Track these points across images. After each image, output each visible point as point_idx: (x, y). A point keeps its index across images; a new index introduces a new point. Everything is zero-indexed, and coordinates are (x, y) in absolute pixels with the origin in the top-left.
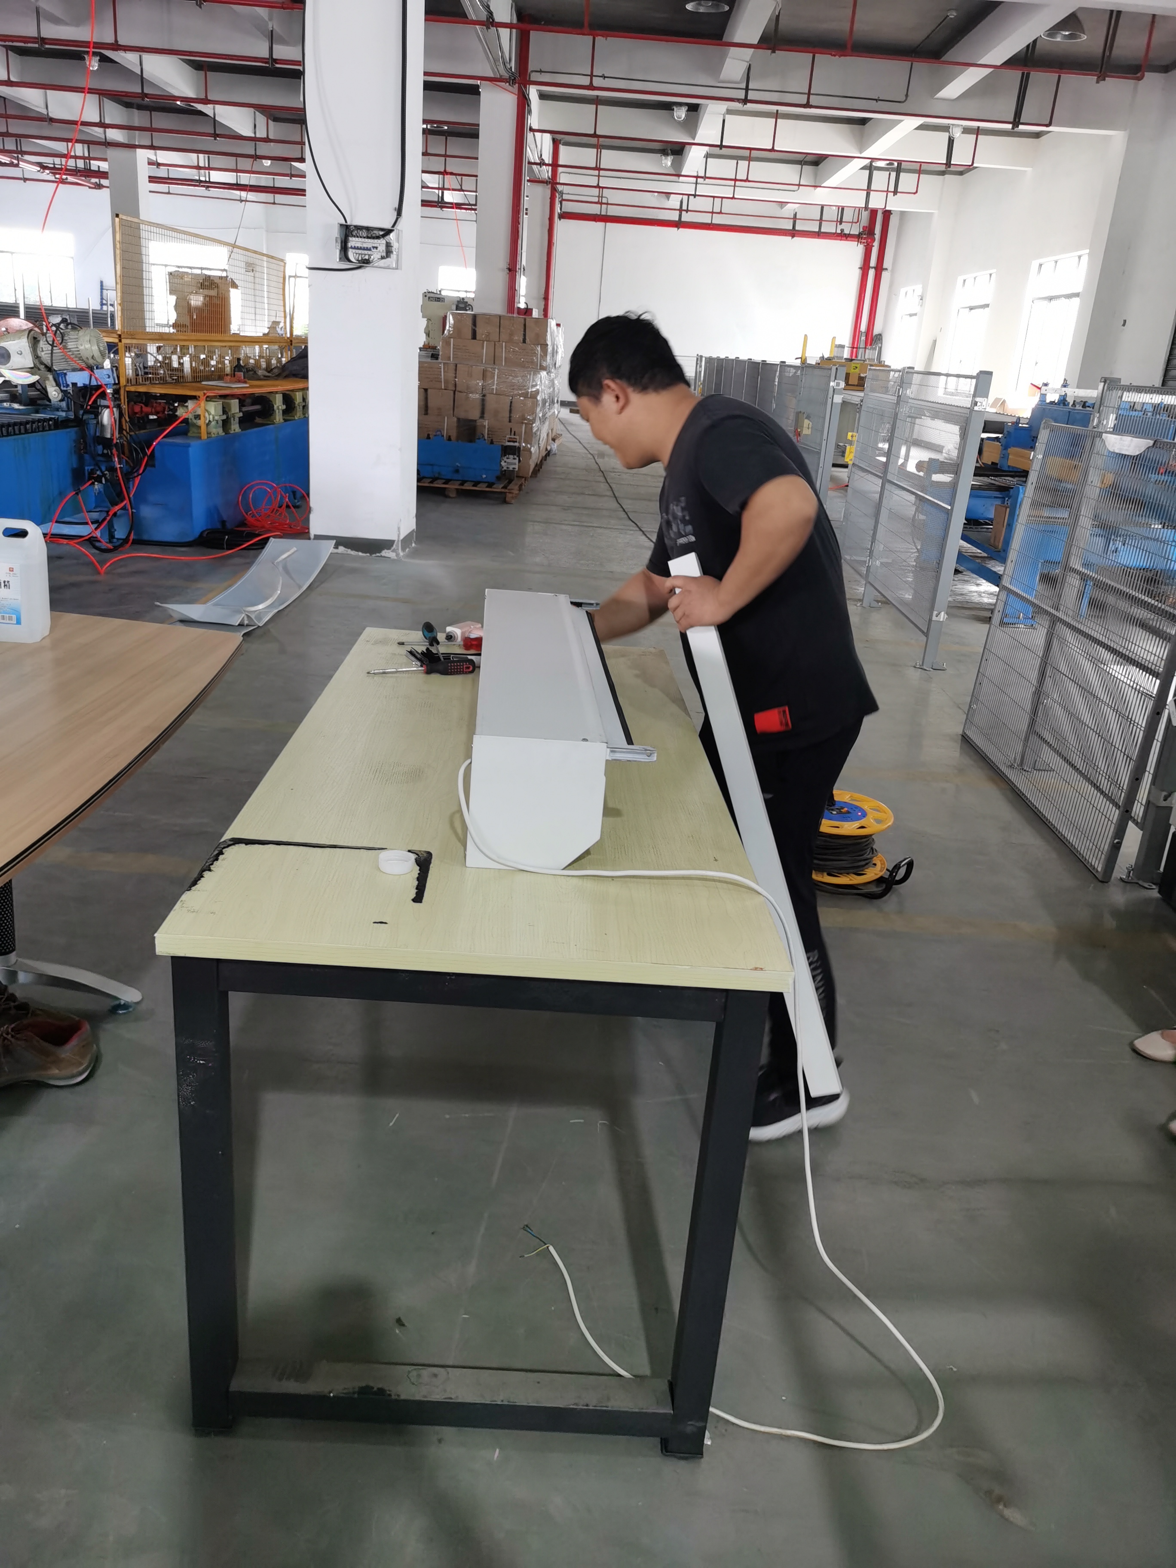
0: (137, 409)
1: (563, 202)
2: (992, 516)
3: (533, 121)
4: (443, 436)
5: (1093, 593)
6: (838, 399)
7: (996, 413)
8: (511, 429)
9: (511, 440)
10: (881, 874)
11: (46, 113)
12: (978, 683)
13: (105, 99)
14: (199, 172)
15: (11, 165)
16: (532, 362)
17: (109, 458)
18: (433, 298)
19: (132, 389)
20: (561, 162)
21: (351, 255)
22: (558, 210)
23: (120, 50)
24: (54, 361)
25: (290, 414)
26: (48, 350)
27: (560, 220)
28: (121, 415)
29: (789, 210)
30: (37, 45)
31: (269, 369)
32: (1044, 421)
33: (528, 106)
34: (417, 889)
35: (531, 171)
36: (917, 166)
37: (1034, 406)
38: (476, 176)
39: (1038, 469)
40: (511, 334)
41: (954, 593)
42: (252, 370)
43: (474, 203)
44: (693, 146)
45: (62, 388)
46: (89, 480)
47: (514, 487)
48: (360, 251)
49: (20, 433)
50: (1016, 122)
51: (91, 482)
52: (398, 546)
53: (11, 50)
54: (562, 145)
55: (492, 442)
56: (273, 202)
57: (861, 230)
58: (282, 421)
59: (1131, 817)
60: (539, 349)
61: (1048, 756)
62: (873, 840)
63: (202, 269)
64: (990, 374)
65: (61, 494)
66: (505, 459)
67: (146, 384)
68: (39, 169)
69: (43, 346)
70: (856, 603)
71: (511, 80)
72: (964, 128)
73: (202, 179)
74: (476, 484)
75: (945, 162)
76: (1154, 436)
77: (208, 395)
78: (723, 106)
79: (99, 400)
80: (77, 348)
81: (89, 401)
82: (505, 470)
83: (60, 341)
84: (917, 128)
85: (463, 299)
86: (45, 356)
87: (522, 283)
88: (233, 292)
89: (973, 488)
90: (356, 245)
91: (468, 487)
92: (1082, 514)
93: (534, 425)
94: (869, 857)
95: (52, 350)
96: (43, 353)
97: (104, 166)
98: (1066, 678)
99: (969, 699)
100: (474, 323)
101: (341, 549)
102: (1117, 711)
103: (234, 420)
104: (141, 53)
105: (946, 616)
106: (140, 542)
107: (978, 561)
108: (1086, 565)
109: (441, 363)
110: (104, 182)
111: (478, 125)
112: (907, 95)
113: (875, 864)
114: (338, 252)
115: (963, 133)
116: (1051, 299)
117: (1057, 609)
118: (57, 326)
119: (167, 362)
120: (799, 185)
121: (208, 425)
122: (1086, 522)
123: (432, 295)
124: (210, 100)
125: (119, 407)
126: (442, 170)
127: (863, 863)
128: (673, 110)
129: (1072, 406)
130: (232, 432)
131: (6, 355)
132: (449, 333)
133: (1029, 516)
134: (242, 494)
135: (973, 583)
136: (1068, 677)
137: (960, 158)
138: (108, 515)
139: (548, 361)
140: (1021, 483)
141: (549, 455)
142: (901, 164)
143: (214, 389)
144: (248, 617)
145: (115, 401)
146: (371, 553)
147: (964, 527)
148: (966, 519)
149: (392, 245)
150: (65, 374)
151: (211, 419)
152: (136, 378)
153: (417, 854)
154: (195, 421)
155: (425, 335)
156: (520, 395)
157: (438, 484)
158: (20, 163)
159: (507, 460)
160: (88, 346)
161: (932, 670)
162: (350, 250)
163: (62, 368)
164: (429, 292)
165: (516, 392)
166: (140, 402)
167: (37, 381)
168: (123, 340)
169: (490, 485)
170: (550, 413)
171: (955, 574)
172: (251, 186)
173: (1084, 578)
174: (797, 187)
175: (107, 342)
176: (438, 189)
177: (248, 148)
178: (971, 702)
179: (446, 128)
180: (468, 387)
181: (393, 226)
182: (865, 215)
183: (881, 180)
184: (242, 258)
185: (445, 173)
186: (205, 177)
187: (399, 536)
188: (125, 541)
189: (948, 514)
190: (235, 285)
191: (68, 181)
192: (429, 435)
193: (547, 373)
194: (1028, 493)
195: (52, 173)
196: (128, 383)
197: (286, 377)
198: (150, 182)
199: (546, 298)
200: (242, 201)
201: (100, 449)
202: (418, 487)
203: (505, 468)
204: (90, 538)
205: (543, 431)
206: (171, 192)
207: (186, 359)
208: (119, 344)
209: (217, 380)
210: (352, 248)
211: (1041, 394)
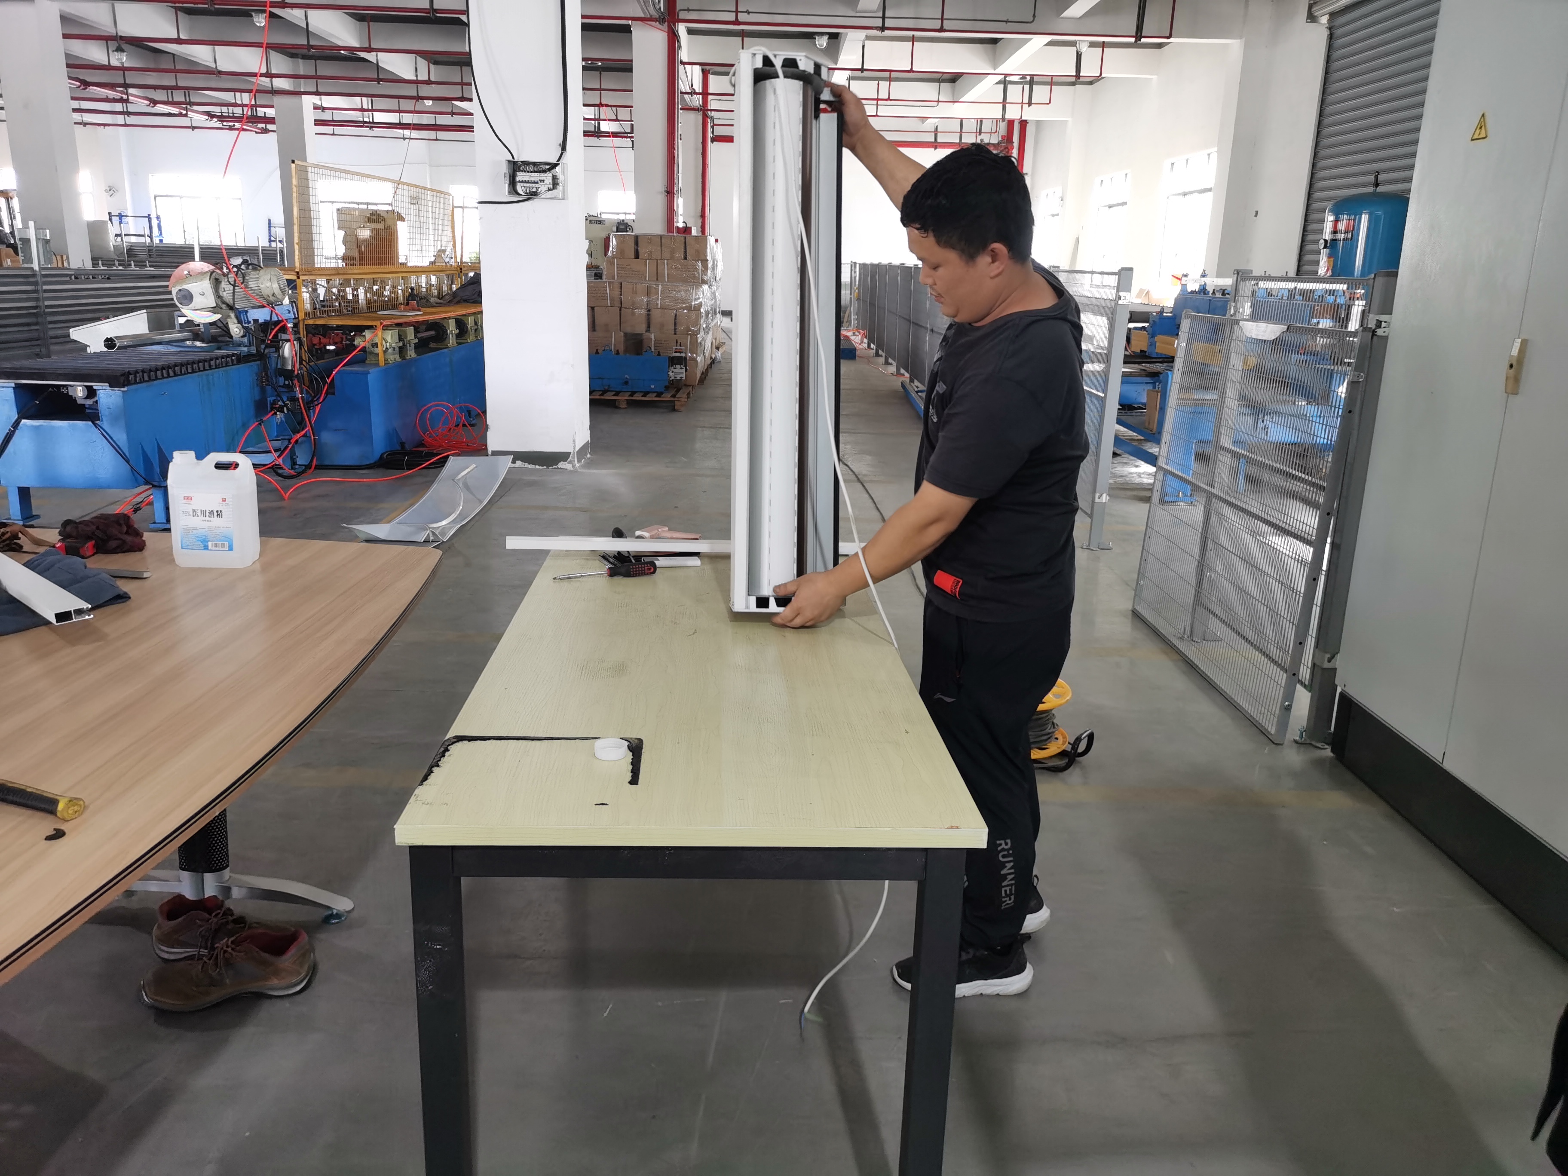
0: (316, 340)
1: (715, 127)
2: (1144, 400)
3: (683, 54)
4: (611, 350)
5: (1246, 469)
7: (1141, 304)
8: (677, 340)
9: (677, 351)
10: (1063, 748)
11: (214, 67)
12: (1143, 560)
13: (271, 51)
14: (363, 114)
15: (180, 115)
16: (694, 277)
17: (290, 388)
18: (593, 221)
19: (311, 322)
20: (711, 91)
21: (520, 188)
22: (710, 134)
23: (287, 7)
24: (236, 300)
25: (463, 338)
26: (230, 290)
27: (712, 143)
28: (301, 345)
29: (930, 124)
30: (207, 6)
31: (440, 296)
32: (1185, 312)
33: (678, 41)
34: (632, 772)
35: (683, 99)
36: (1049, 79)
37: (1176, 296)
38: (632, 107)
39: (1183, 356)
40: (673, 252)
41: (1114, 475)
42: (425, 298)
43: (629, 131)
44: (836, 71)
45: (244, 324)
46: (271, 410)
47: (682, 395)
48: (528, 185)
49: (205, 370)
50: (1139, 35)
51: (273, 412)
52: (574, 458)
53: (180, 10)
54: (711, 75)
55: (659, 354)
56: (435, 138)
57: (1000, 139)
58: (455, 344)
59: (1299, 680)
60: (700, 264)
61: (1216, 627)
62: (1053, 715)
63: (368, 204)
64: (1131, 269)
65: (245, 426)
66: (672, 369)
67: (323, 317)
68: (207, 117)
69: (225, 286)
71: (661, 20)
72: (1090, 43)
73: (366, 120)
74: (645, 394)
75: (1074, 74)
76: (1287, 322)
77: (384, 323)
78: (862, 34)
79: (279, 334)
80: (259, 286)
81: (269, 336)
82: (673, 380)
83: (242, 281)
84: (1046, 45)
85: (623, 221)
86: (227, 295)
87: (680, 203)
88: (400, 225)
89: (1124, 375)
90: (524, 179)
91: (638, 397)
92: (1227, 396)
93: (699, 336)
94: (1050, 731)
95: (234, 289)
96: (225, 293)
97: (270, 112)
98: (1230, 553)
99: (1136, 576)
100: (637, 243)
101: (519, 463)
102: (1279, 581)
103: (410, 346)
104: (306, 9)
105: (1108, 498)
106: (321, 467)
107: (1135, 443)
108: (1235, 443)
109: (606, 282)
110: (270, 127)
111: (631, 61)
112: (1034, 16)
113: (1057, 739)
114: (507, 186)
115: (1089, 47)
116: (1185, 194)
117: (1212, 486)
118: (238, 267)
119: (341, 294)
120: (938, 101)
121: (386, 351)
122: (1232, 402)
123: (592, 218)
124: (373, 48)
125: (299, 339)
126: (598, 103)
127: (1045, 738)
128: (815, 38)
129: (1212, 294)
130: (408, 358)
131: (188, 298)
132: (612, 254)
133: (1178, 399)
134: (419, 415)
135: (1132, 464)
136: (1232, 552)
137: (1087, 71)
138: (290, 443)
139: (709, 275)
140: (1168, 368)
141: (714, 363)
142: (1033, 78)
143: (391, 319)
144: (433, 533)
145: (295, 334)
146: (548, 466)
147: (1118, 413)
148: (1120, 404)
149: (558, 177)
150: (247, 312)
151: (388, 347)
152: (314, 312)
153: (629, 741)
154: (372, 349)
155: (588, 256)
156: (684, 309)
157: (609, 396)
158: (189, 113)
159: (674, 370)
160: (268, 284)
161: (1098, 549)
162: (518, 184)
163: (243, 306)
164: (590, 216)
165: (680, 306)
166: (318, 334)
167: (219, 319)
168: (301, 277)
169: (659, 394)
170: (714, 324)
171: (1113, 457)
172: (414, 125)
173: (1235, 454)
174: (937, 103)
175: (287, 280)
176: (594, 120)
177: (411, 91)
178: (1138, 577)
179: (600, 64)
180: (633, 303)
181: (559, 160)
182: (1003, 126)
183: (1015, 93)
184: (406, 193)
185: (600, 105)
186: (369, 118)
187: (574, 448)
188: (308, 467)
189: (1102, 402)
190: (401, 218)
191: (236, 127)
192: (597, 350)
193: (709, 287)
194: (1176, 377)
195: (220, 121)
196: (306, 316)
197: (458, 302)
198: (316, 125)
199: (703, 216)
200: (405, 139)
201: (281, 380)
202: (590, 399)
203: (673, 378)
204: (273, 466)
205: (707, 340)
206: (335, 133)
207: (361, 291)
208: (297, 280)
209: (391, 309)
210: (519, 182)
211: (1182, 285)
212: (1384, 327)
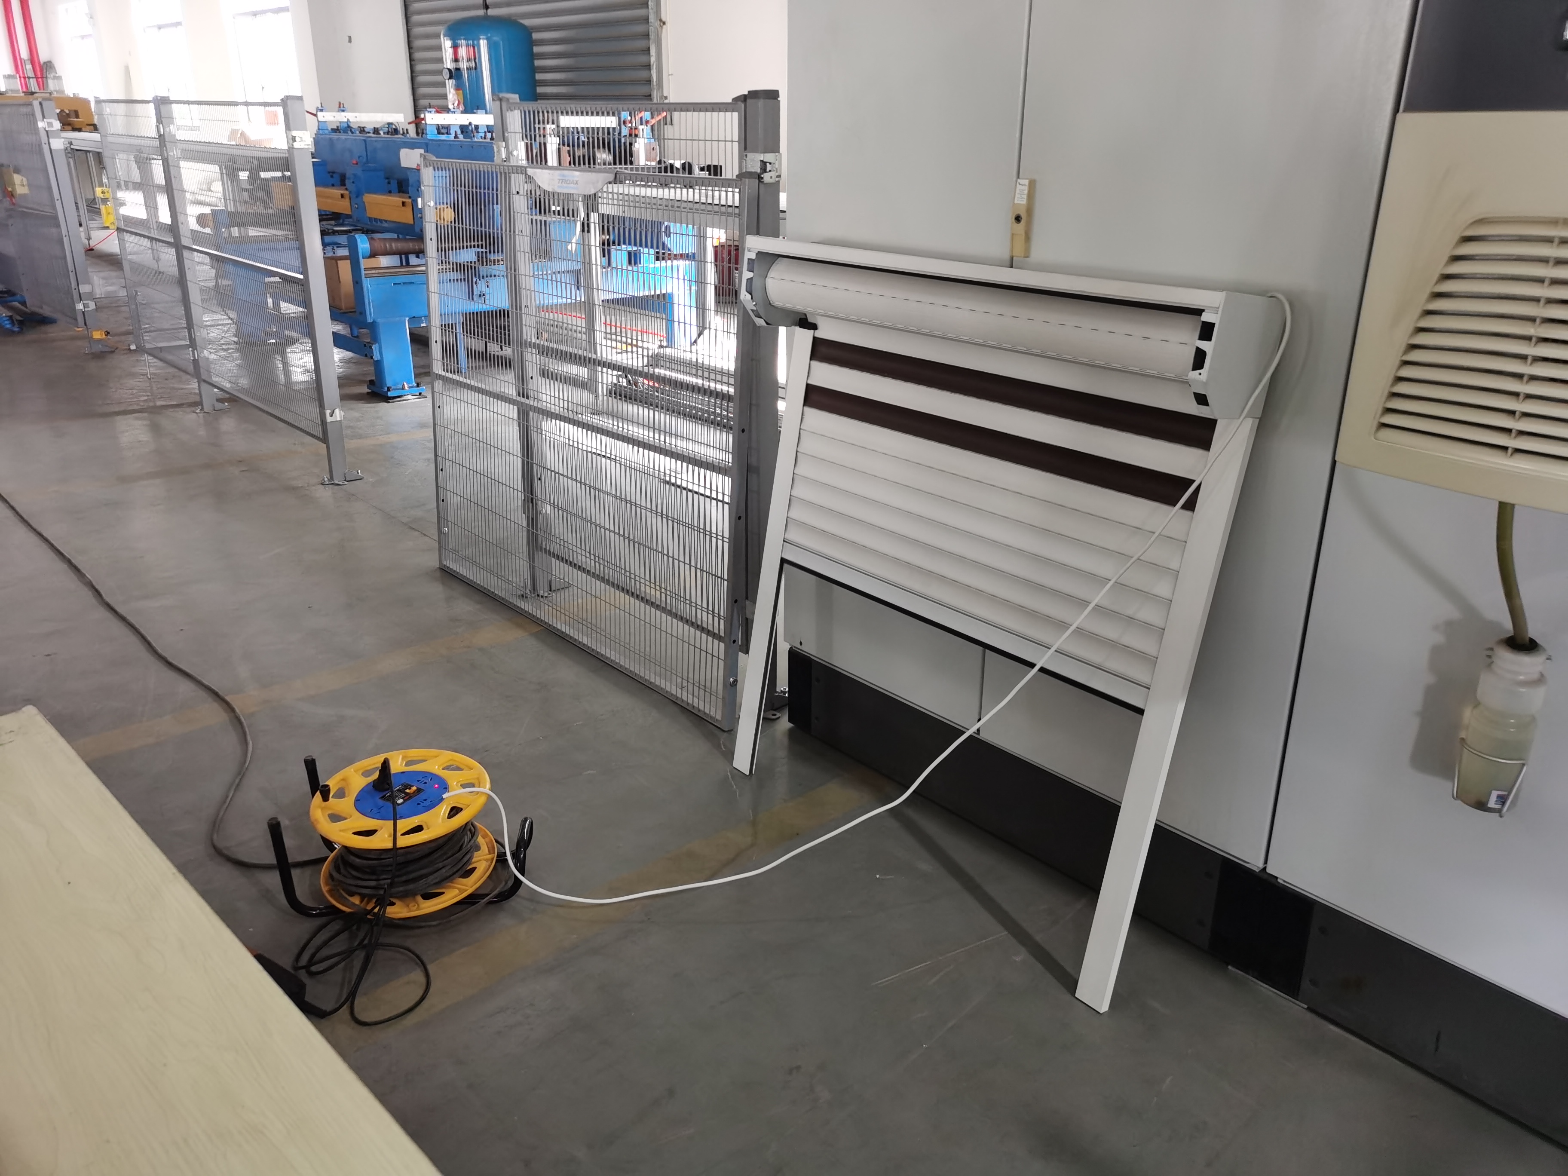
6: (58, 144)
12: (438, 499)
59: (739, 646)
70: (193, 409)
94: (472, 847)
98: (565, 479)
116: (255, 14)
136: (567, 477)
161: (346, 483)
178: (437, 525)
211: (318, 121)
212: (770, 171)
